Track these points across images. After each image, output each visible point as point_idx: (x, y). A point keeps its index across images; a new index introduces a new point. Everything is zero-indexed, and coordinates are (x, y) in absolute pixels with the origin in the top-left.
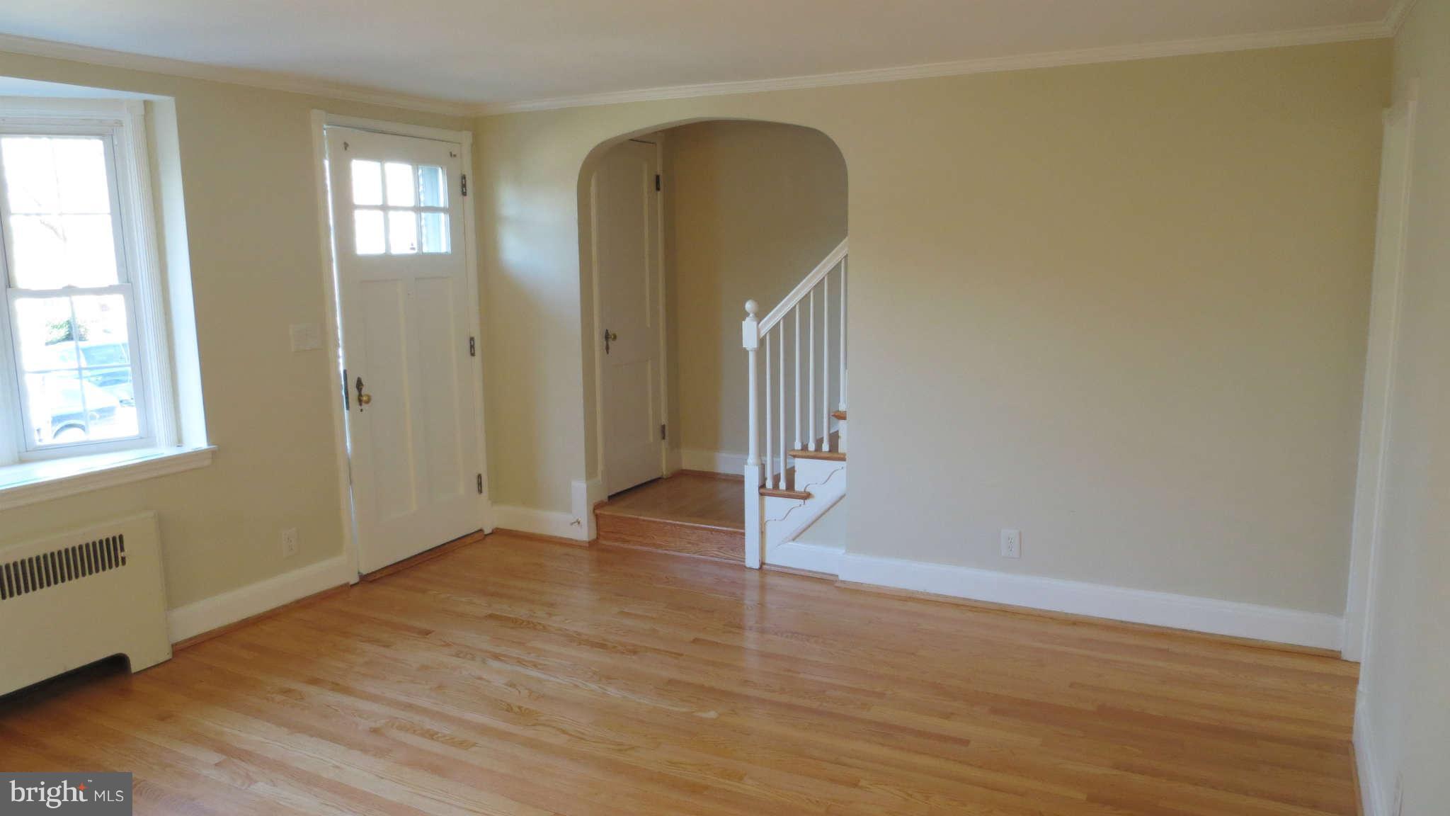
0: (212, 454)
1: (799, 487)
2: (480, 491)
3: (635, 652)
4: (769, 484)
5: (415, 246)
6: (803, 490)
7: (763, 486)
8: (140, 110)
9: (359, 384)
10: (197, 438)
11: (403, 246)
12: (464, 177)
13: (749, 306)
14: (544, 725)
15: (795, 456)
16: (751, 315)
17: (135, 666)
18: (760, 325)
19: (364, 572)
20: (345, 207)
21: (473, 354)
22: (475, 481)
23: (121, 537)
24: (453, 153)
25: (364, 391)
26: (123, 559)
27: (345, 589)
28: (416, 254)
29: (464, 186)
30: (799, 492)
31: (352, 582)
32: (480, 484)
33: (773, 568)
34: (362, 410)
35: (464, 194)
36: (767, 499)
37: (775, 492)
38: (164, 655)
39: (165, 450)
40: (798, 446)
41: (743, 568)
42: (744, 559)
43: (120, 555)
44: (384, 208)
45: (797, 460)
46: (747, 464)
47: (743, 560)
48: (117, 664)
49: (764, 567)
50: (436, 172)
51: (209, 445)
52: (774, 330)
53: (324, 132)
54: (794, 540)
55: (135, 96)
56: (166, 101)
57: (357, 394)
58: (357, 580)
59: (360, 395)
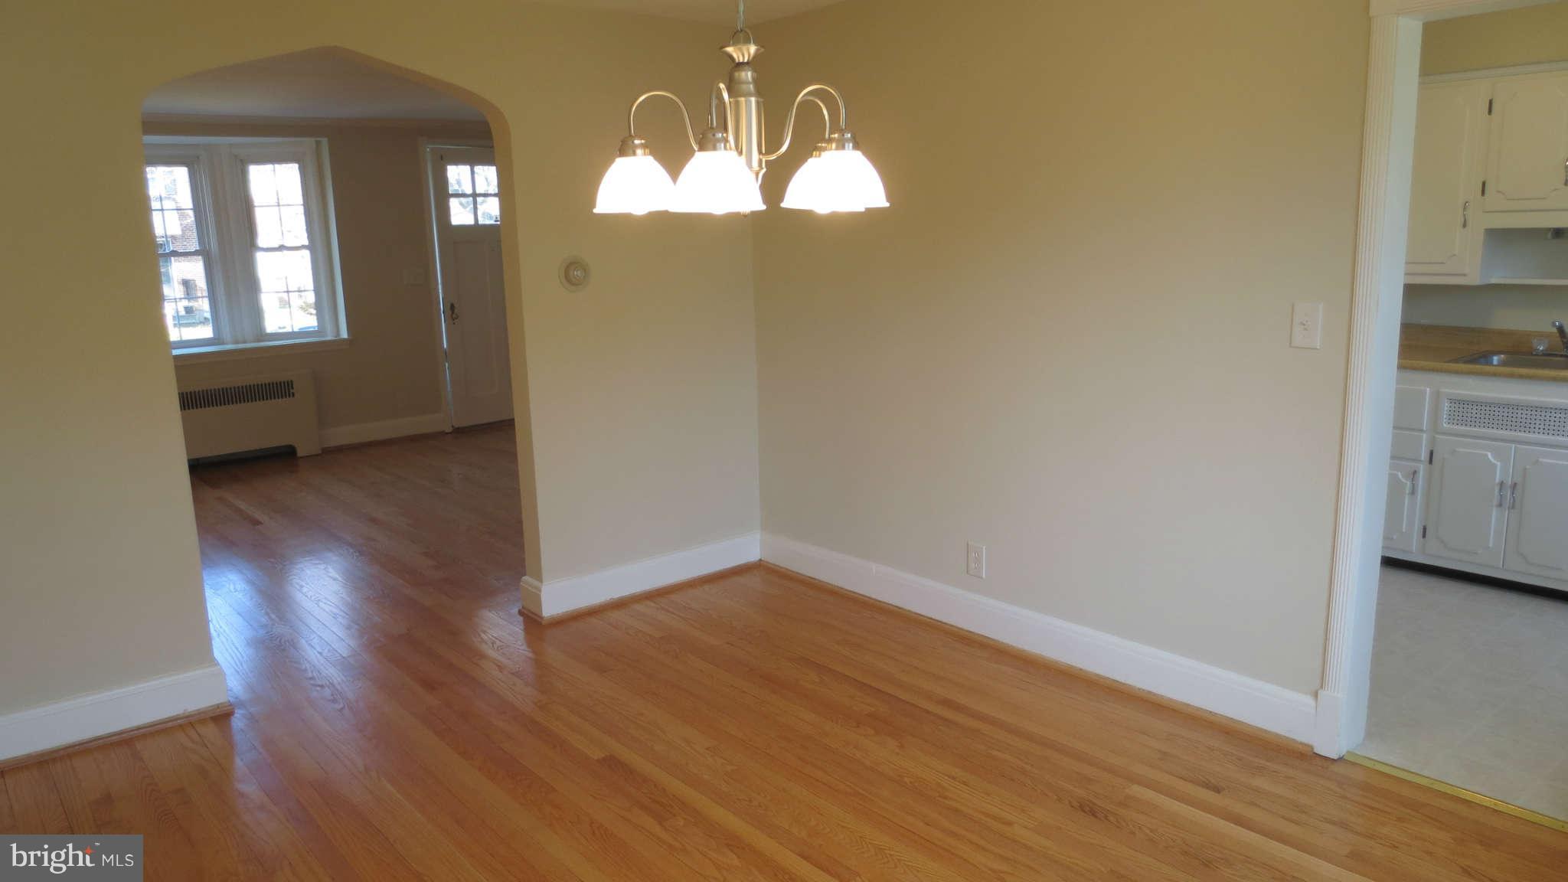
0: (349, 342)
5: (499, 217)
8: (314, 147)
9: (452, 307)
10: (344, 335)
17: (300, 453)
19: (455, 426)
20: (443, 194)
23: (291, 381)
25: (456, 311)
26: (293, 394)
31: (447, 431)
34: (454, 324)
38: (317, 451)
39: (330, 337)
43: (291, 391)
44: (475, 195)
48: (291, 451)
51: (348, 336)
53: (428, 150)
55: (312, 140)
56: (325, 141)
57: (450, 313)
58: (450, 430)
59: (453, 313)
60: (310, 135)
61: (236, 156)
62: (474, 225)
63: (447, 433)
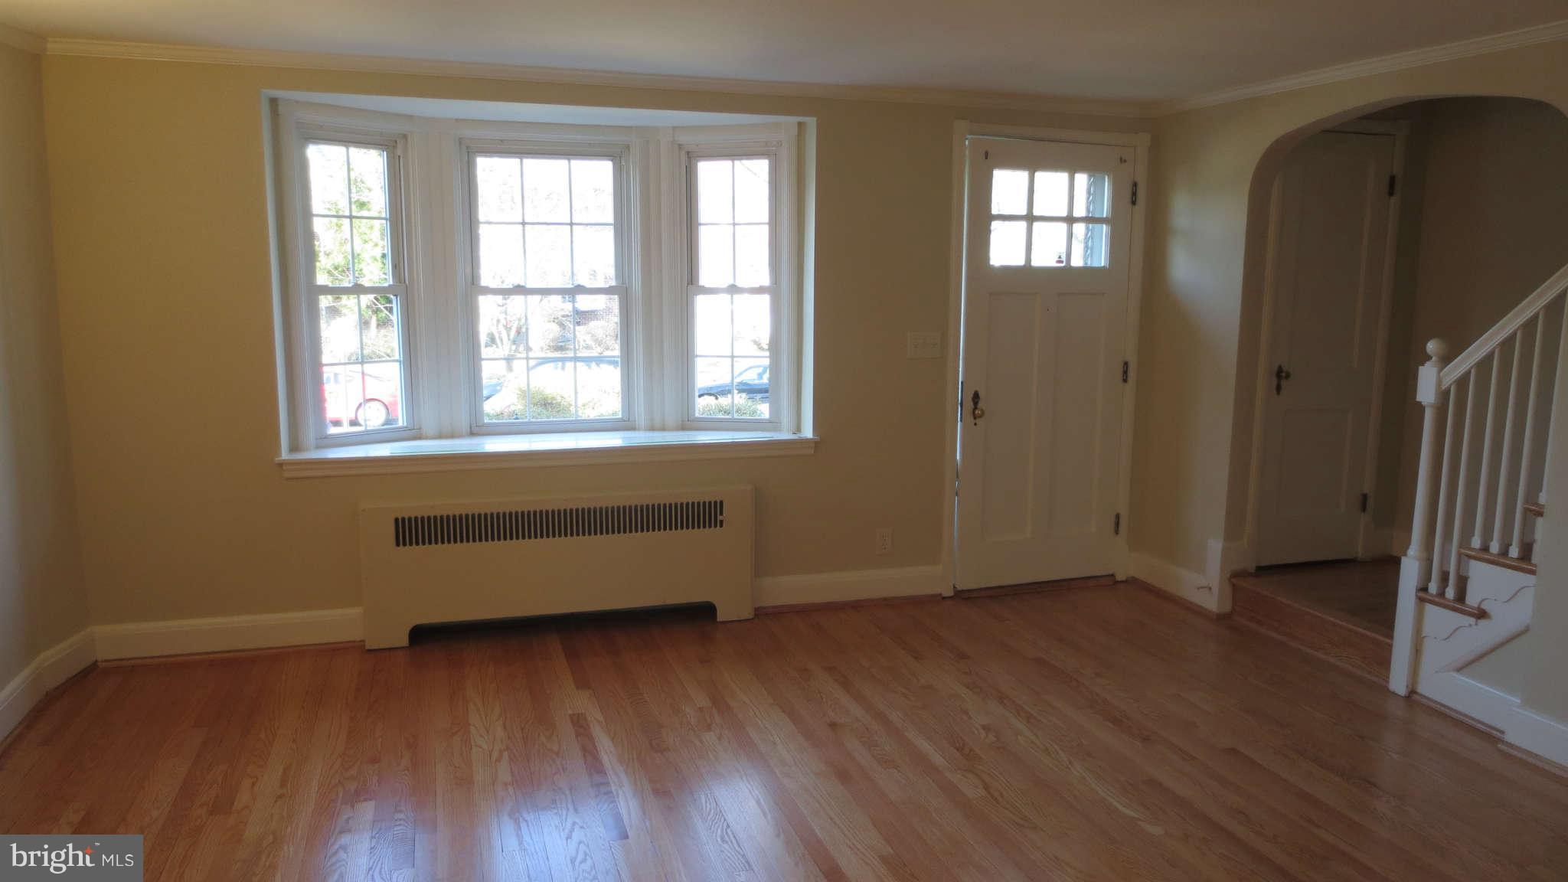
0: (816, 444)
1: (1472, 599)
2: (1117, 532)
3: (1146, 740)
4: (1433, 587)
5: (1064, 258)
6: (1476, 606)
7: (1424, 589)
8: (795, 131)
9: (976, 397)
10: (808, 432)
11: (1046, 257)
12: (1135, 185)
13: (1432, 346)
14: (976, 775)
15: (1470, 557)
16: (1434, 358)
17: (720, 617)
18: (1442, 374)
19: (959, 588)
20: (983, 218)
21: (1125, 381)
22: (1113, 519)
23: (721, 503)
24: (1123, 159)
25: (980, 405)
26: (721, 522)
27: (938, 599)
28: (1064, 267)
29: (1134, 194)
30: (1471, 607)
31: (945, 594)
32: (1117, 524)
33: (1424, 701)
34: (975, 424)
35: (1134, 203)
36: (1429, 607)
37: (1440, 600)
38: (747, 613)
39: (785, 435)
40: (1476, 542)
41: (1384, 690)
42: (1388, 677)
43: (719, 518)
44: (1030, 218)
45: (1473, 563)
46: (1405, 555)
47: (1387, 679)
48: (706, 611)
49: (1415, 697)
50: (1104, 178)
51: (814, 435)
52: (1462, 382)
53: (967, 143)
54: (1459, 670)
55: (793, 120)
56: (811, 122)
57: (973, 407)
58: (951, 593)
59: (975, 408)
60: (788, 112)
61: (680, 146)
62: (1024, 266)
63: (944, 598)
